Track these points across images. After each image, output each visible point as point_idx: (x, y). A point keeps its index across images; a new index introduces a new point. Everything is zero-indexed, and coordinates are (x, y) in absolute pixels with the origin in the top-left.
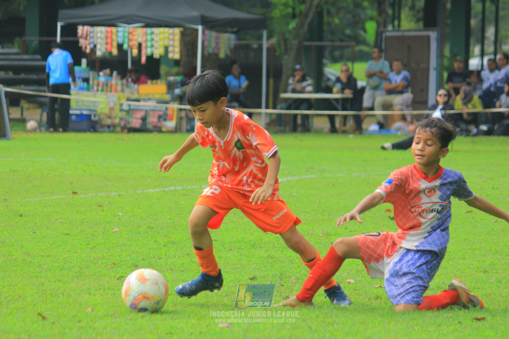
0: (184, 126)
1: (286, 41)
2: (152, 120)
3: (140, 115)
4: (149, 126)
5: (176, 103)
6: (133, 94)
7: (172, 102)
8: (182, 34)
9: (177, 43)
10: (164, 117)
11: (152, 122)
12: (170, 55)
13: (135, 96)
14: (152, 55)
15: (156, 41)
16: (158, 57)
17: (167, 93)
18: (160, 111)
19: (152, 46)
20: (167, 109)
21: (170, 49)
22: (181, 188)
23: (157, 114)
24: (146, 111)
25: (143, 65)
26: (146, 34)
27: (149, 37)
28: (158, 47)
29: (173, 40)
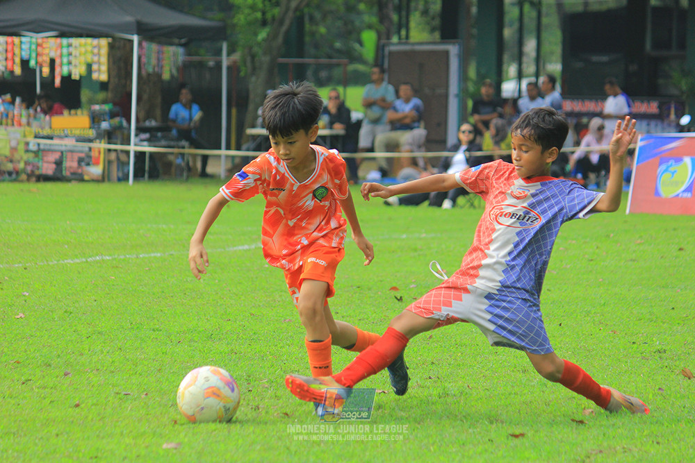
0: (115, 172)
1: (253, 57)
2: (70, 164)
3: (56, 156)
4: (66, 173)
5: (103, 141)
6: (42, 128)
7: (98, 141)
8: (111, 47)
9: (104, 59)
10: (86, 160)
11: (71, 167)
12: (95, 76)
13: (46, 132)
14: (70, 75)
15: (75, 56)
16: (77, 78)
17: (90, 128)
18: (82, 152)
19: (70, 63)
20: (90, 149)
21: (95, 67)
22: (110, 258)
23: (76, 156)
24: (62, 152)
25: (58, 89)
26: (61, 46)
27: (65, 51)
28: (77, 64)
29: (99, 54)
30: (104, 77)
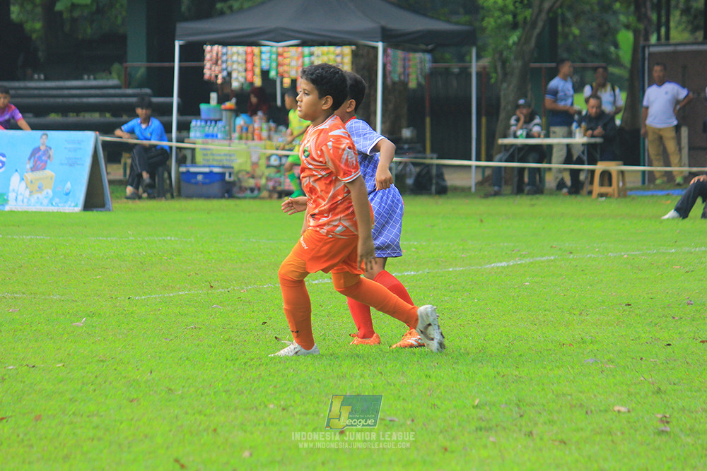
1: (504, 62)
8: (355, 55)
26: (302, 56)
27: (306, 60)
29: (342, 63)
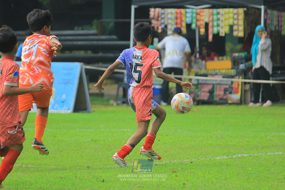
0: (249, 97)
2: (219, 93)
3: (207, 88)
4: (216, 99)
5: (241, 77)
6: (200, 69)
7: (237, 77)
8: (246, 14)
9: (241, 22)
10: (229, 90)
11: (219, 95)
12: (235, 34)
13: (203, 71)
14: (218, 33)
15: (222, 21)
16: (223, 35)
17: (232, 69)
18: (226, 85)
19: (218, 25)
20: (232, 82)
21: (235, 28)
22: (248, 155)
23: (223, 87)
24: (214, 85)
25: (211, 43)
26: (212, 14)
27: (215, 17)
28: (223, 25)
29: (238, 19)
30: (241, 34)
